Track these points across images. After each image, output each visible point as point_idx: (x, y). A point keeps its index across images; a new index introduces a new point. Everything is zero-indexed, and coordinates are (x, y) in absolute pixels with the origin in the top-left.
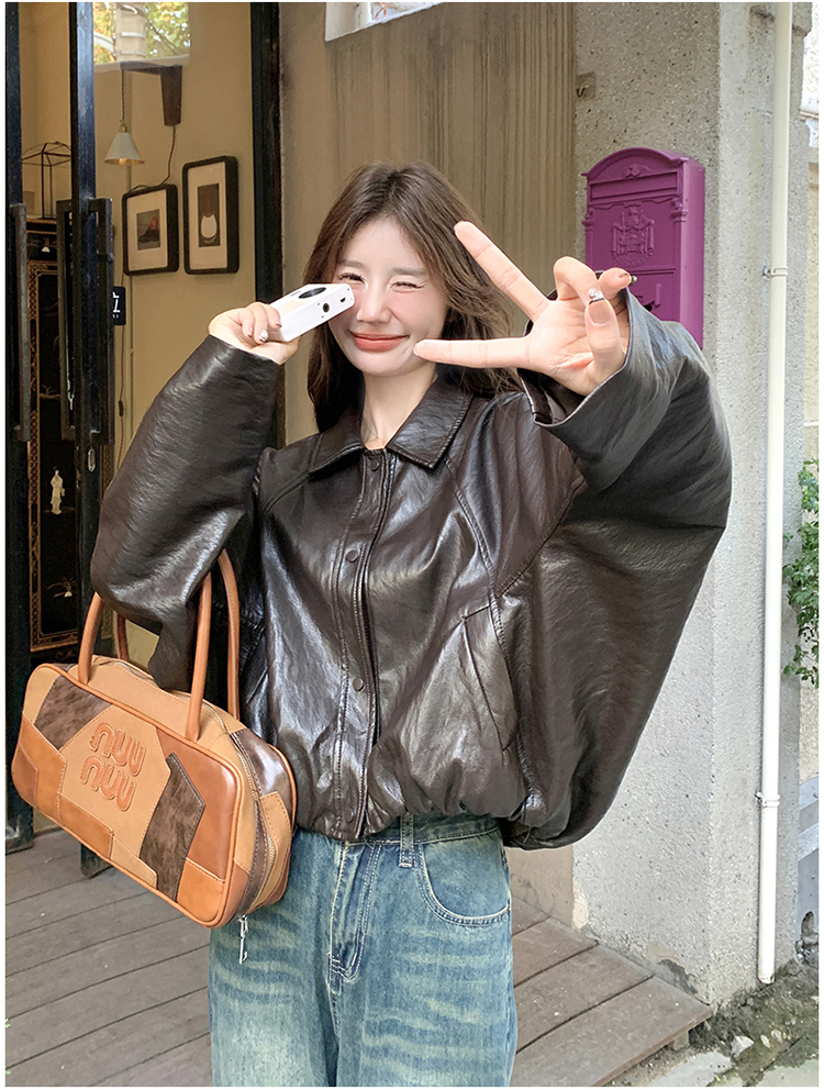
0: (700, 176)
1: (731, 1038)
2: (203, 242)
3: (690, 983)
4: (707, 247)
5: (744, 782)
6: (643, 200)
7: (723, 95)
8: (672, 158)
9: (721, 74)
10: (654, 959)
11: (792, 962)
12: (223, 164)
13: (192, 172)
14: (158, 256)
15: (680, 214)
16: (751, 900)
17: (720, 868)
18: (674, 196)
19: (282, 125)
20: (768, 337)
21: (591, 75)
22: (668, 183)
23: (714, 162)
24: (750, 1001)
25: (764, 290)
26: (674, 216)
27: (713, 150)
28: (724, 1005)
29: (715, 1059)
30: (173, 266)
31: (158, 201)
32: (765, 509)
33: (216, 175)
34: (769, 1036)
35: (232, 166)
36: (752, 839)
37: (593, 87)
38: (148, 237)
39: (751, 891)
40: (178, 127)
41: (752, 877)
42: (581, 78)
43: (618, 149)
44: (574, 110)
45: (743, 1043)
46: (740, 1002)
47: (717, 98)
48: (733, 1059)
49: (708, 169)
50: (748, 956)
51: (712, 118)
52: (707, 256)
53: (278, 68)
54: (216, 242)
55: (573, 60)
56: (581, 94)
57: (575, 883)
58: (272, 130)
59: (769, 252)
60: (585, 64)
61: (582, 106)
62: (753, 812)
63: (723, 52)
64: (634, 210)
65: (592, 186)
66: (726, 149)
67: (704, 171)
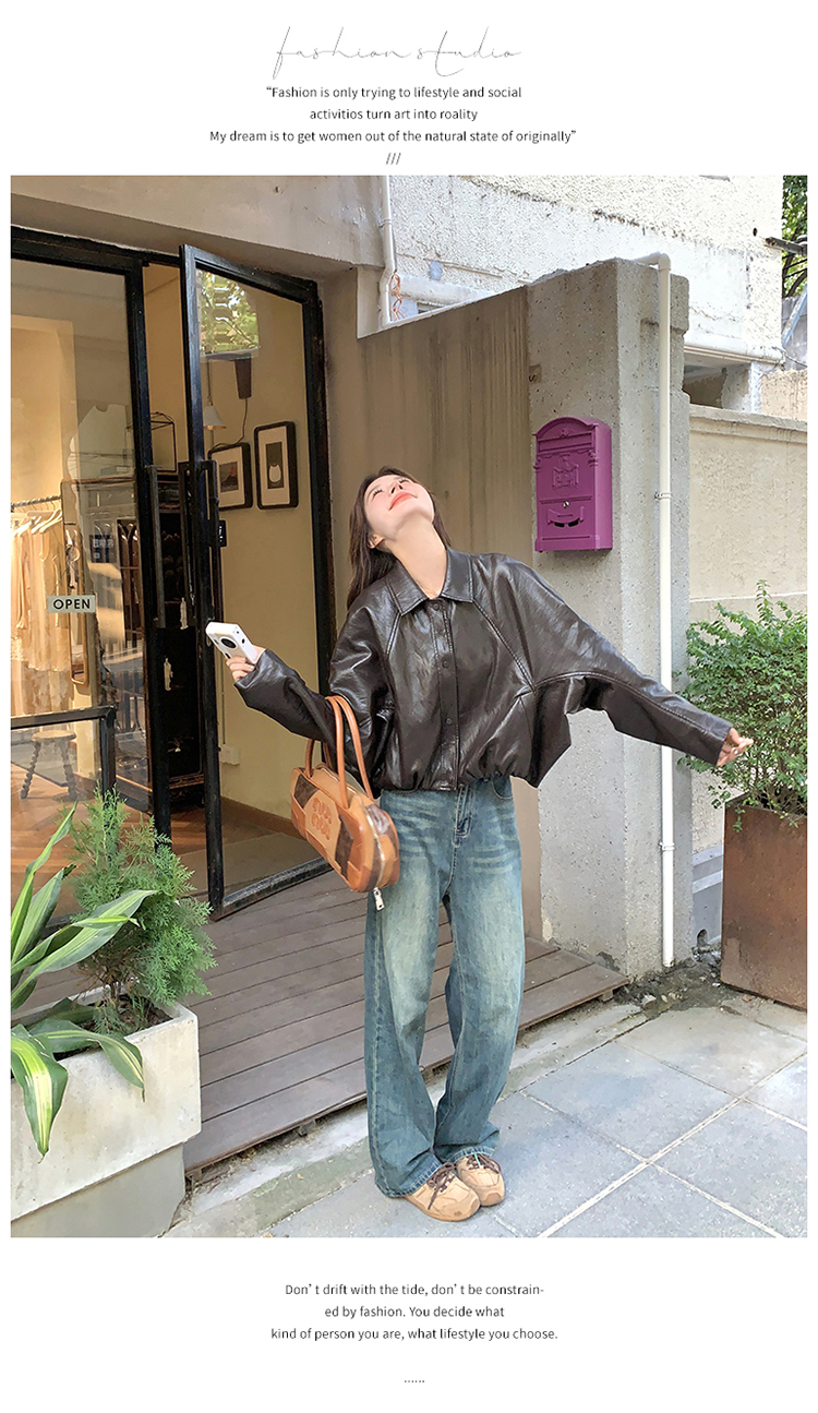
0: (608, 434)
1: (642, 997)
2: (271, 485)
3: (616, 964)
4: (614, 481)
5: (650, 834)
6: (572, 451)
7: (622, 382)
8: (588, 424)
9: (620, 367)
10: (594, 954)
11: (689, 959)
12: (285, 428)
13: (260, 433)
14: (236, 496)
15: (594, 461)
16: (657, 915)
17: (633, 888)
18: (589, 448)
19: (327, 399)
20: (659, 539)
21: (538, 366)
22: (585, 440)
23: (617, 425)
24: (657, 979)
25: (656, 508)
26: (590, 462)
27: (616, 417)
28: (638, 979)
29: (631, 1008)
30: (248, 504)
31: (236, 455)
32: (659, 655)
33: (280, 435)
34: (667, 996)
35: (291, 429)
36: (656, 872)
37: (540, 374)
38: (231, 482)
39: (656, 907)
40: (249, 399)
41: (657, 898)
42: (532, 368)
43: (558, 417)
44: (528, 390)
45: (649, 998)
46: (650, 978)
47: (618, 383)
48: (642, 1007)
49: (613, 430)
50: (655, 950)
51: (615, 397)
52: (614, 487)
53: (323, 358)
54: (280, 484)
55: (527, 354)
56: (532, 379)
57: (542, 911)
58: (320, 404)
59: (658, 483)
60: (534, 359)
61: (534, 387)
62: (657, 855)
63: (621, 352)
64: (565, 458)
65: (539, 442)
66: (625, 417)
67: (610, 431)
